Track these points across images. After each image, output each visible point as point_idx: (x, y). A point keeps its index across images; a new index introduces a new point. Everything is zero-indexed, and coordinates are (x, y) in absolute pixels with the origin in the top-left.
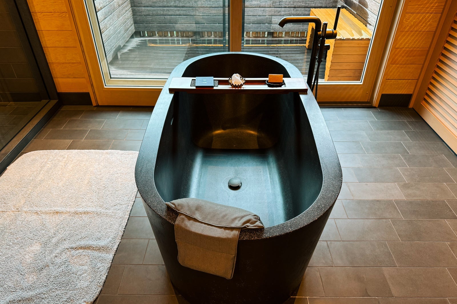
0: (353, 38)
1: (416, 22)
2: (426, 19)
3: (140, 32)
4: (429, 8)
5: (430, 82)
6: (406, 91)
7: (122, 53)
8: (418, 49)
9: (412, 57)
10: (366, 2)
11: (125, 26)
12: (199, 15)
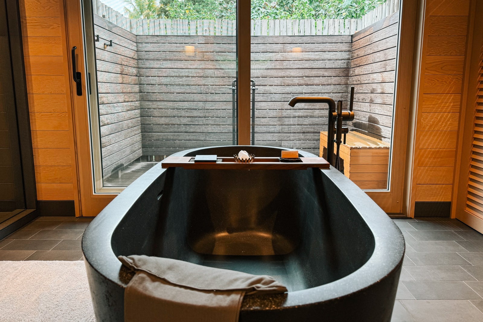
0: (370, 147)
1: (435, 121)
2: (445, 119)
3: (148, 156)
4: (445, 107)
5: (469, 185)
6: (442, 198)
7: (124, 173)
8: (445, 150)
9: (440, 159)
10: (376, 119)
11: (132, 147)
12: (209, 140)
